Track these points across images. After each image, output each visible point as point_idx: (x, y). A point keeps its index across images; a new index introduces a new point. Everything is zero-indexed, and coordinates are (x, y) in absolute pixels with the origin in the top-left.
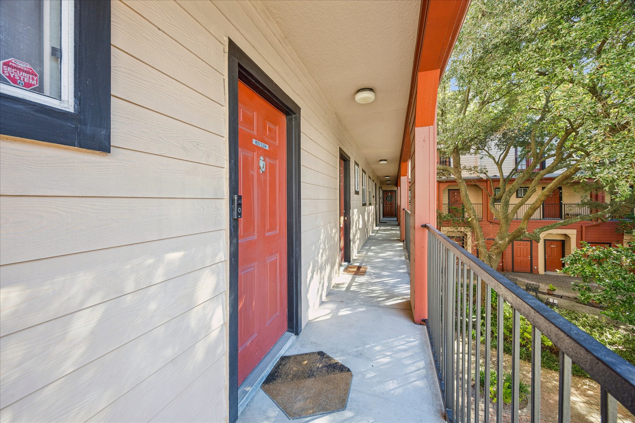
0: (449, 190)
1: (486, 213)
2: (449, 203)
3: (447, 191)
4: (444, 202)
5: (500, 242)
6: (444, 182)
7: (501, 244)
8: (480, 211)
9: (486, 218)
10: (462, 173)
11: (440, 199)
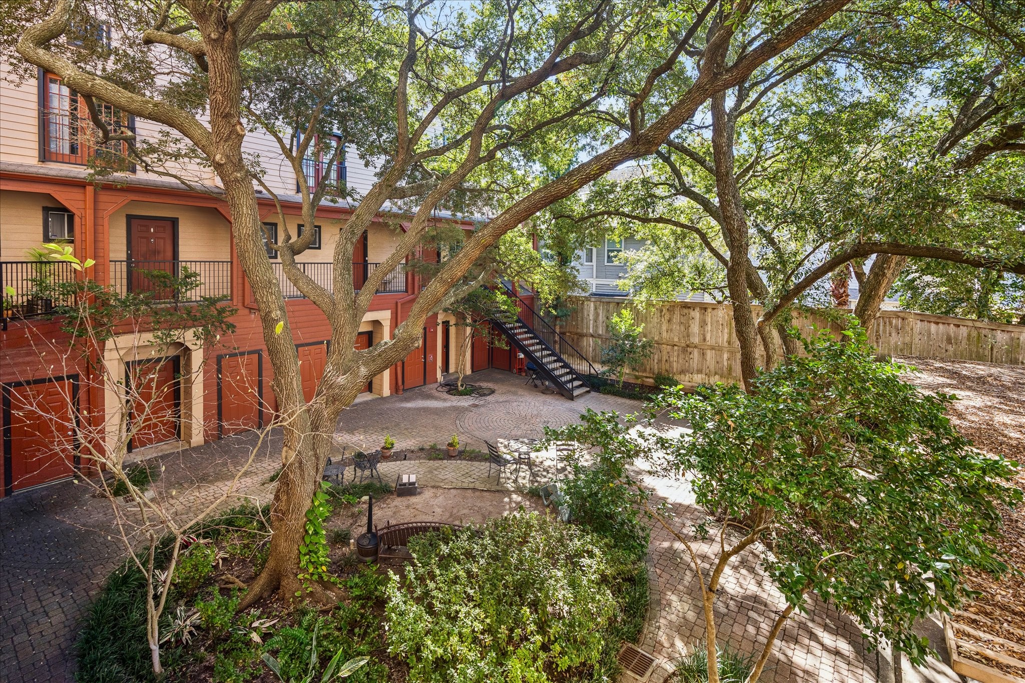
0: (130, 218)
1: (240, 286)
2: (129, 257)
3: (124, 220)
4: (112, 256)
5: (341, 380)
6: (116, 189)
7: (342, 387)
8: (221, 281)
9: (240, 298)
10: (245, 139)
11: (101, 245)
